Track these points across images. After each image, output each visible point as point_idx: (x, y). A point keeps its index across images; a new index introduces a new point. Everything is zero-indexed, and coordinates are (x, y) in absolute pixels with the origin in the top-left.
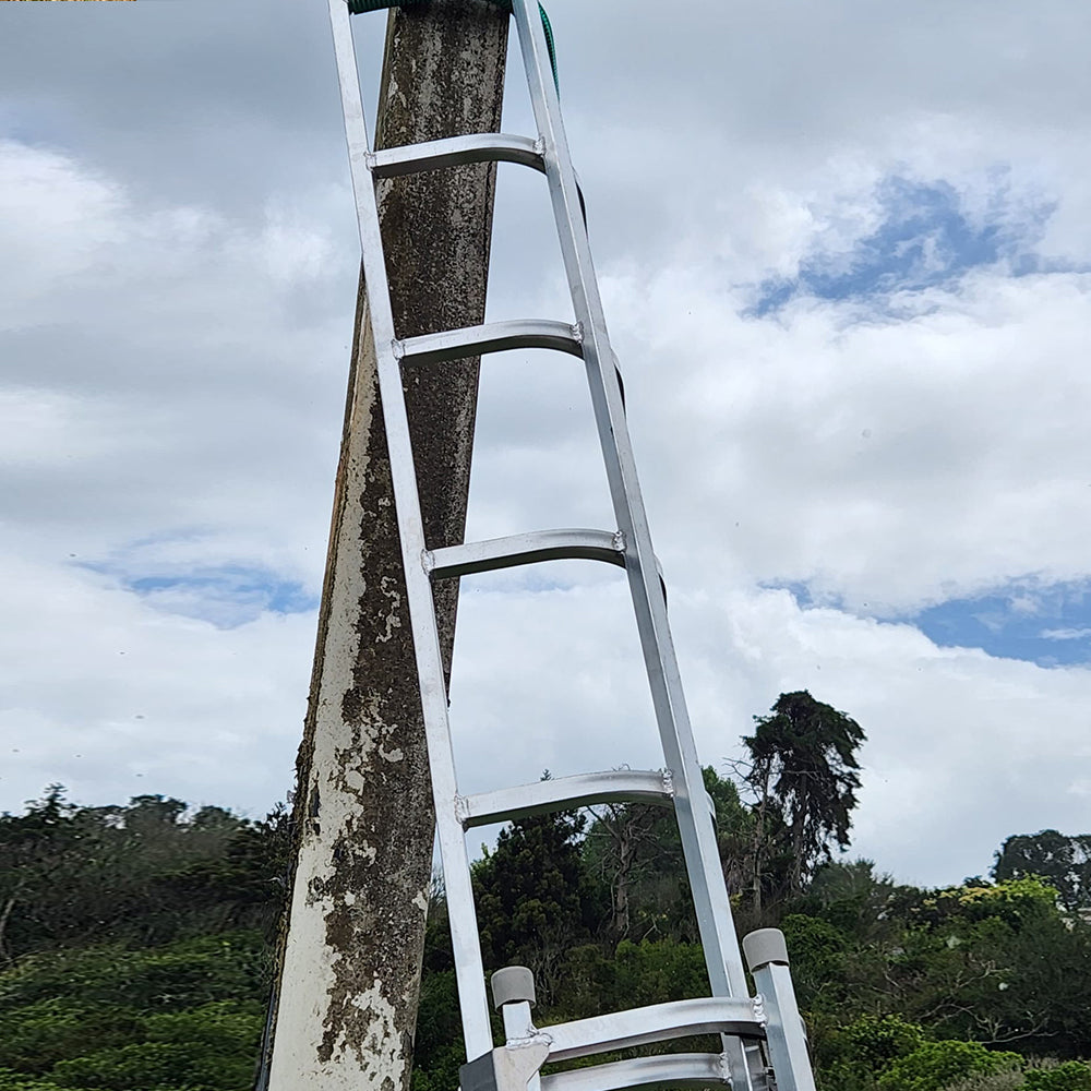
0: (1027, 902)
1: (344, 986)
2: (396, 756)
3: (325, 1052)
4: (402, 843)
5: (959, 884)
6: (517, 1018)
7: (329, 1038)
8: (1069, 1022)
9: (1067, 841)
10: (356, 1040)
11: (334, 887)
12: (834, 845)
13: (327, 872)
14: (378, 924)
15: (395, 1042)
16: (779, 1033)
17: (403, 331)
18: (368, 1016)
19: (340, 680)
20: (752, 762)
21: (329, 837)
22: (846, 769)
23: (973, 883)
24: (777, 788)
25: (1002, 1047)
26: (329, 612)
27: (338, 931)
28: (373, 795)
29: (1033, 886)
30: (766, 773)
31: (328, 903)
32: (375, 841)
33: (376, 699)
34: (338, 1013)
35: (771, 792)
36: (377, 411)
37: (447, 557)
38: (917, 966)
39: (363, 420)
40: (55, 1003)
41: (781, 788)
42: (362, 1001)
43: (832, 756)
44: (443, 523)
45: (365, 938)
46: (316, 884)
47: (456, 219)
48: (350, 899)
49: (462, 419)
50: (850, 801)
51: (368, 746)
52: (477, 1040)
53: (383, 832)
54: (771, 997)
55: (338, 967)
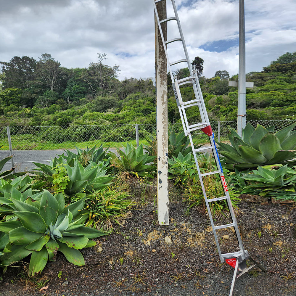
0: (217, 79)
1: (162, 81)
2: (163, 61)
3: (161, 86)
4: (165, 69)
5: (212, 78)
6: (176, 80)
7: (161, 85)
8: (221, 92)
9: (221, 72)
10: (163, 85)
11: (160, 73)
12: (201, 74)
13: (159, 72)
14: (164, 76)
15: (166, 85)
16: (196, 78)
17: (160, 20)
18: (164, 83)
19: (158, 55)
20: (192, 66)
21: (159, 69)
22: (202, 65)
23: (213, 77)
24: (195, 69)
25: (215, 95)
26: (156, 49)
27: (161, 77)
28: (162, 65)
29: (218, 77)
30: (194, 67)
31: (159, 74)
32: (163, 69)
33: (161, 56)
34: (161, 83)
35: (194, 69)
36: (158, 29)
37: (166, 42)
38: (208, 87)
39: (157, 30)
40: (131, 100)
41: (196, 69)
42: (163, 82)
43: (201, 64)
44: (165, 40)
45: (163, 77)
46: (158, 73)
47: (163, 7)
48: (161, 74)
49: (166, 28)
50: (202, 69)
51: (161, 61)
52: (173, 82)
53: (163, 68)
54: (195, 76)
55: (161, 79)
